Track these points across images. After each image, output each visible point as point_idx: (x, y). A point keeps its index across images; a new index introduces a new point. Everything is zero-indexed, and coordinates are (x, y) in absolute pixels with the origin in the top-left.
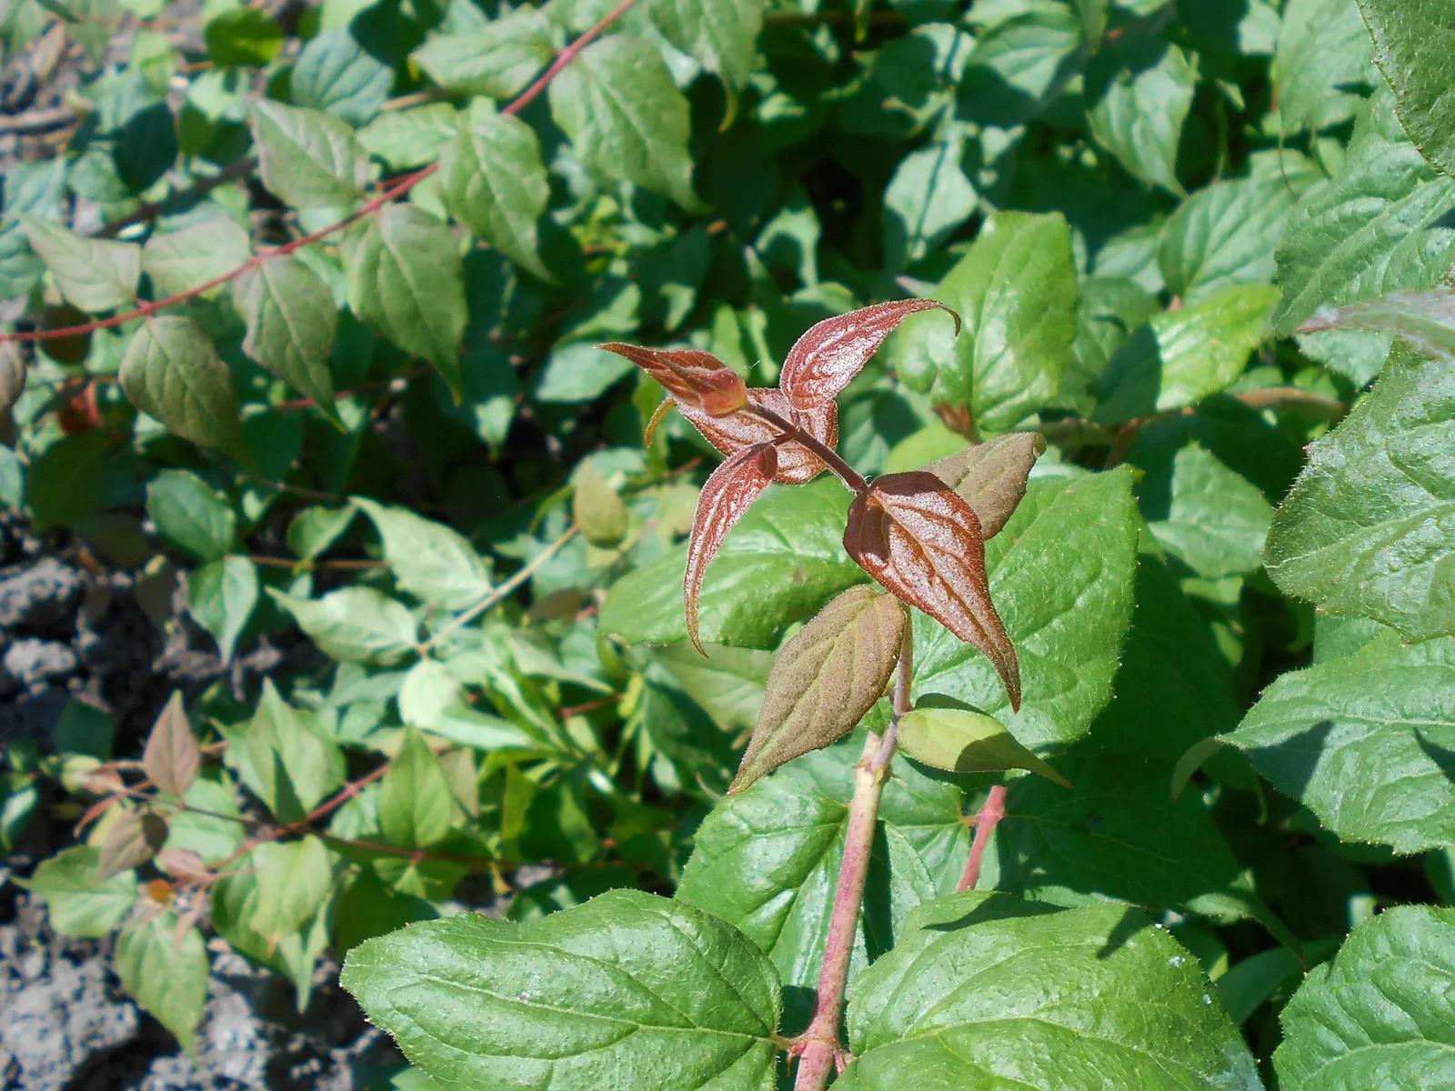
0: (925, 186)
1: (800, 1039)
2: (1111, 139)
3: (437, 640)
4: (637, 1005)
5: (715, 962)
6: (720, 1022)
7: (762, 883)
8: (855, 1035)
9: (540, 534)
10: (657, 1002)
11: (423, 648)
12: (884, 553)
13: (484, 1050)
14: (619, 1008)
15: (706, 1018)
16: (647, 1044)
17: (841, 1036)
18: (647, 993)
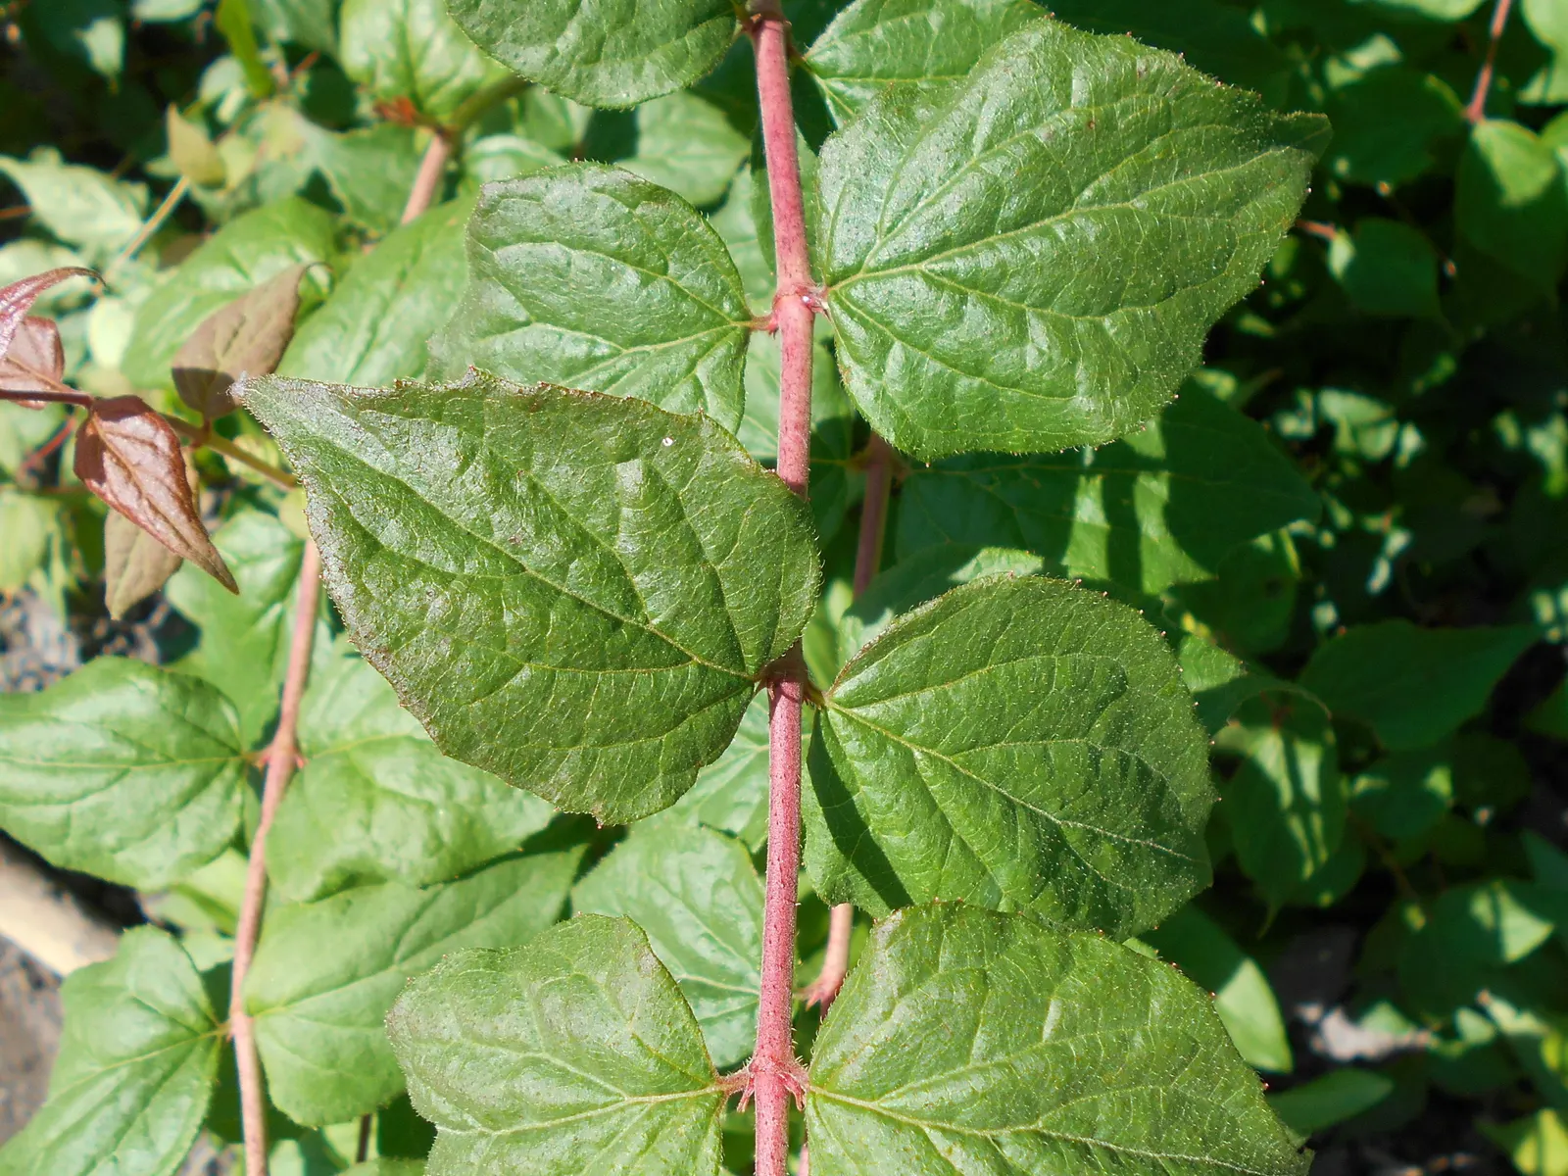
1: (267, 751)
3: (110, 276)
4: (128, 753)
5: (179, 712)
6: (196, 753)
8: (304, 745)
10: (142, 749)
11: (97, 290)
12: (102, 478)
14: (111, 758)
15: (182, 752)
16: (141, 782)
17: (296, 746)
18: (131, 742)
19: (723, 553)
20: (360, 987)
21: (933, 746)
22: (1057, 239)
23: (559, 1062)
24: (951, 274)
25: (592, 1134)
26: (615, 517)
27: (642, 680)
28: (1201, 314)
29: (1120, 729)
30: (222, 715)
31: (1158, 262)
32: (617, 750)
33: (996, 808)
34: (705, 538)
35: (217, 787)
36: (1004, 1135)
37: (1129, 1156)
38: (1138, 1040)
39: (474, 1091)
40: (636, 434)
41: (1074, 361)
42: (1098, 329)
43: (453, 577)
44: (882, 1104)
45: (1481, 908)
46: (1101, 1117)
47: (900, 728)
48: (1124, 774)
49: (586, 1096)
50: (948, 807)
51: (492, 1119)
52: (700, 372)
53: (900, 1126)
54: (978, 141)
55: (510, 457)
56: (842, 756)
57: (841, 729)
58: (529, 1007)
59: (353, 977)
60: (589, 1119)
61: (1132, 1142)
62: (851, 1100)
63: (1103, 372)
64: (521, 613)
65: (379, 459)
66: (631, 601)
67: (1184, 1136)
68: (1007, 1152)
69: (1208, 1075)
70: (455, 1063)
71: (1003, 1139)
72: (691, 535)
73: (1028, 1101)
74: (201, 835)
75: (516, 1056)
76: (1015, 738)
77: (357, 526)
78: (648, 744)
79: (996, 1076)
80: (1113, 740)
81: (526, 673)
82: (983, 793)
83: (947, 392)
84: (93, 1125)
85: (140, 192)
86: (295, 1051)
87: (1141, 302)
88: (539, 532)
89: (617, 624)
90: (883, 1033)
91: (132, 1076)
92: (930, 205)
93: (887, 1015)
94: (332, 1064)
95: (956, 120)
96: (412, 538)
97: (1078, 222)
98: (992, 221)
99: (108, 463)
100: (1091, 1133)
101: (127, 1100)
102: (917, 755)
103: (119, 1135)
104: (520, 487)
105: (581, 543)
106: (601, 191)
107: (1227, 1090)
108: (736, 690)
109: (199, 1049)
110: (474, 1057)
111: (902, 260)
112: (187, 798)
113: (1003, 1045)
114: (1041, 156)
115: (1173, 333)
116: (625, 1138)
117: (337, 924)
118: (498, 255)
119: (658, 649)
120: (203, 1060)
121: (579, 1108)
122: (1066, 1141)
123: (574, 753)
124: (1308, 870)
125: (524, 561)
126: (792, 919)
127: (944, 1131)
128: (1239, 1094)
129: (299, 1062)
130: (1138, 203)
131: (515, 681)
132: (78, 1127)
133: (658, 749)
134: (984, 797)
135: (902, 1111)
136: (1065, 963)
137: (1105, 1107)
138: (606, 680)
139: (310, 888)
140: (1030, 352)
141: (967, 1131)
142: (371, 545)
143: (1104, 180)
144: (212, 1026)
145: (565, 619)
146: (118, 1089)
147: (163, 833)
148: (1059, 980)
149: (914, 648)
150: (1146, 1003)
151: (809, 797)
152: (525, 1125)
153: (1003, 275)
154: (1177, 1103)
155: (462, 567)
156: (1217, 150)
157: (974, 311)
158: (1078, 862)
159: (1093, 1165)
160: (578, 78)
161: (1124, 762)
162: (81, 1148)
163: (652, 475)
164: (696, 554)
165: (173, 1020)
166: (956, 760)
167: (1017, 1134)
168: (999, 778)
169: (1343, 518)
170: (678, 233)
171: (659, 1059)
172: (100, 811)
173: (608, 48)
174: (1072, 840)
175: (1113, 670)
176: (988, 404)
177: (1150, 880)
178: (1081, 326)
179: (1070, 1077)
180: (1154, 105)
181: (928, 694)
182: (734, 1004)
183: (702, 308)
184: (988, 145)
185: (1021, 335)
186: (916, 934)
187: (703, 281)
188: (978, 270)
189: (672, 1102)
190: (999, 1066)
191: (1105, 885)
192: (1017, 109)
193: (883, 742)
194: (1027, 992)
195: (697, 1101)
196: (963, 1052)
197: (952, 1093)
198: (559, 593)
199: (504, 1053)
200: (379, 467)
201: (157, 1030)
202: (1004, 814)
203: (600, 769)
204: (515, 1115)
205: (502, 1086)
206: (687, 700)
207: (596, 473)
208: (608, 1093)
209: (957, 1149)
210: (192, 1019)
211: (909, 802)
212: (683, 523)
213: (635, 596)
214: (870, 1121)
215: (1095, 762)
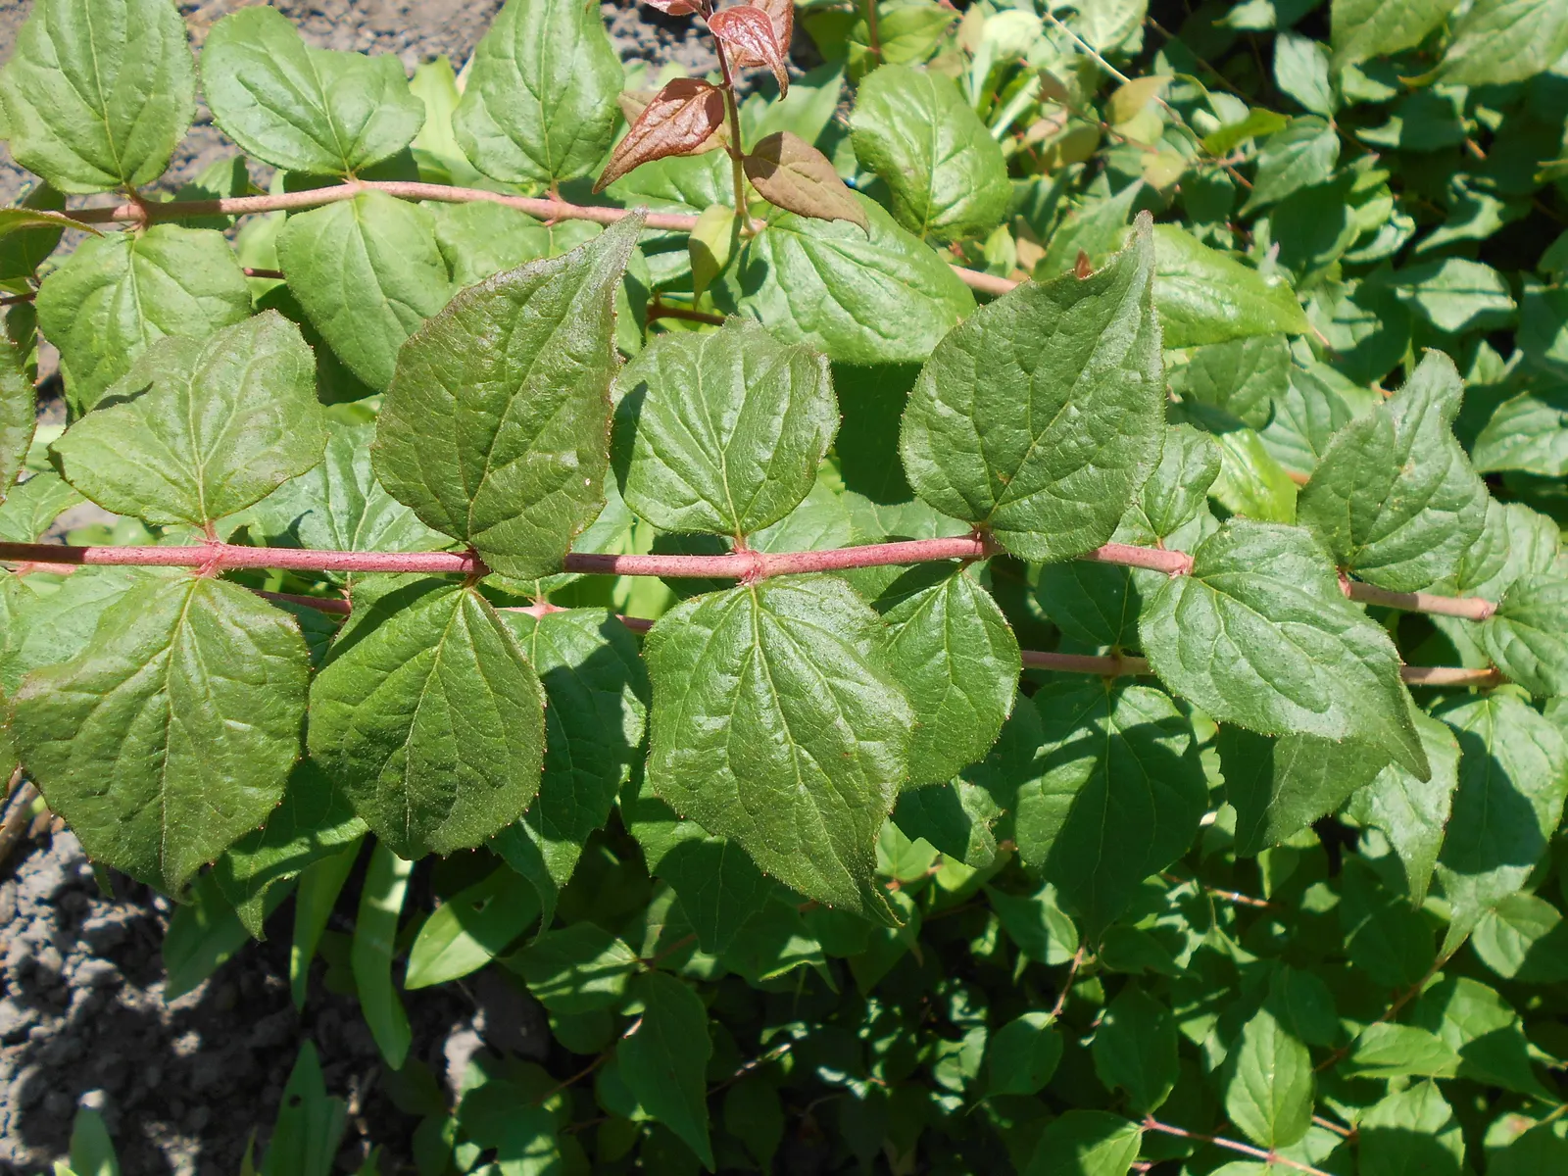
0: (1466, 286)
1: (558, 198)
2: (1501, 420)
3: (1060, 26)
4: (551, 98)
5: (581, 135)
6: (552, 147)
7: (683, 180)
8: (562, 224)
9: (1177, 83)
10: (555, 108)
11: (1049, 16)
13: (517, 20)
14: (548, 87)
15: (552, 137)
16: (532, 107)
17: (562, 219)
18: (559, 101)
19: (529, 517)
20: (371, 276)
21: (442, 659)
22: (771, 734)
23: (228, 424)
24: (751, 666)
25: (181, 445)
26: (548, 450)
27: (453, 470)
28: (742, 832)
29: (469, 784)
30: (580, 165)
31: (764, 802)
32: (413, 455)
33: (407, 700)
34: (537, 506)
35: (528, 164)
36: (167, 697)
37: (161, 775)
38: (230, 780)
39: (214, 371)
40: (591, 462)
41: (696, 747)
42: (721, 763)
43: (504, 351)
44: (185, 624)
45: (541, 1143)
46: (182, 757)
47: (450, 637)
48: (442, 788)
49: (205, 441)
50: (404, 669)
51: (198, 381)
52: (703, 503)
53: (171, 632)
54: (837, 682)
55: (580, 384)
56: (432, 600)
57: (448, 600)
58: (265, 404)
59: (377, 270)
60: (191, 442)
61: (170, 779)
62: (188, 603)
63: (690, 767)
64: (483, 393)
65: (577, 303)
66: (501, 462)
67: (176, 811)
68: (155, 699)
69: (213, 826)
70: (235, 357)
71: (163, 696)
72: (539, 498)
73: (187, 711)
74: (492, 154)
75: (235, 396)
76: (453, 713)
77: (532, 291)
78: (419, 473)
79: (201, 690)
80: (465, 780)
81: (450, 397)
82: (417, 692)
83: (682, 665)
84: (279, 87)
85: (1135, 45)
86: (327, 231)
87: (741, 793)
88: (536, 404)
89: (485, 453)
90: (224, 621)
91: (316, 113)
92: (796, 651)
93: (235, 623)
94: (318, 256)
95: (850, 665)
96: (527, 326)
97: (785, 748)
98: (784, 692)
99: (676, 103)
100: (171, 751)
101: (298, 111)
102: (436, 649)
103: (272, 107)
104: (563, 390)
105: (532, 431)
106: (818, 434)
107: (208, 839)
108: (461, 532)
109: (335, 160)
110: (238, 368)
111: (763, 633)
112: (519, 143)
113: (220, 695)
114: (825, 722)
115: (726, 815)
116: (176, 465)
117: (417, 257)
118: (787, 367)
119: (475, 480)
120: (326, 164)
121: (198, 436)
122: (166, 735)
123: (408, 428)
124: (531, 986)
125: (519, 394)
126: (315, 568)
127: (168, 659)
128: (206, 847)
129: (319, 234)
130: (802, 788)
131: (444, 391)
132: (281, 77)
133: (416, 480)
134: (412, 693)
135: (180, 632)
136: (275, 734)
137: (188, 759)
138: (452, 447)
139: (443, 236)
140: (703, 719)
141: (168, 674)
142: (521, 299)
143: (814, 765)
144: (352, 168)
145: (482, 422)
146: (306, 103)
147: (493, 127)
148: (263, 730)
149: (496, 644)
150: (253, 785)
151: (410, 579)
152: (191, 403)
153: (749, 699)
154: (195, 806)
155: (511, 356)
156: (844, 841)
157: (729, 681)
158: (385, 758)
159: (151, 751)
160: (917, 416)
161: (453, 789)
162: (263, 79)
163: (569, 472)
164: (529, 502)
165: (356, 140)
166: (434, 674)
167: (167, 704)
168: (426, 703)
169: (881, 1046)
170: (790, 485)
171: (221, 486)
172: (511, 80)
173: (938, 435)
174: (397, 754)
175: (503, 777)
176: (677, 693)
177: (386, 810)
178: (722, 752)
179: (202, 737)
180: (863, 796)
181: (473, 655)
182: (343, 539)
183: (747, 504)
184: (832, 687)
185: (713, 712)
186: (286, 641)
187: (763, 503)
188: (754, 682)
189: (198, 495)
190: (207, 692)
191: (375, 777)
192: (855, 705)
193: (442, 626)
194: (253, 710)
195: (197, 510)
196: (216, 671)
197: (190, 663)
198: (500, 416)
199: (238, 388)
200: (574, 301)
201: (349, 128)
202: (403, 706)
203: (401, 444)
204: (198, 396)
205: (217, 388)
206: (445, 498)
207: (570, 437)
208: (206, 454)
209: (156, 667)
210: (357, 154)
211: (405, 644)
212: (545, 493)
213: (504, 464)
214: (174, 614)
215: (444, 768)
